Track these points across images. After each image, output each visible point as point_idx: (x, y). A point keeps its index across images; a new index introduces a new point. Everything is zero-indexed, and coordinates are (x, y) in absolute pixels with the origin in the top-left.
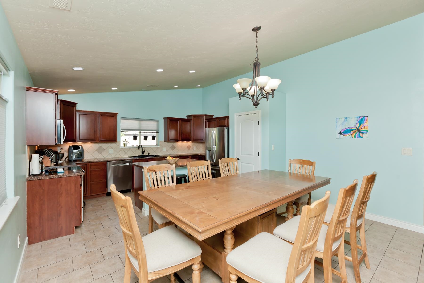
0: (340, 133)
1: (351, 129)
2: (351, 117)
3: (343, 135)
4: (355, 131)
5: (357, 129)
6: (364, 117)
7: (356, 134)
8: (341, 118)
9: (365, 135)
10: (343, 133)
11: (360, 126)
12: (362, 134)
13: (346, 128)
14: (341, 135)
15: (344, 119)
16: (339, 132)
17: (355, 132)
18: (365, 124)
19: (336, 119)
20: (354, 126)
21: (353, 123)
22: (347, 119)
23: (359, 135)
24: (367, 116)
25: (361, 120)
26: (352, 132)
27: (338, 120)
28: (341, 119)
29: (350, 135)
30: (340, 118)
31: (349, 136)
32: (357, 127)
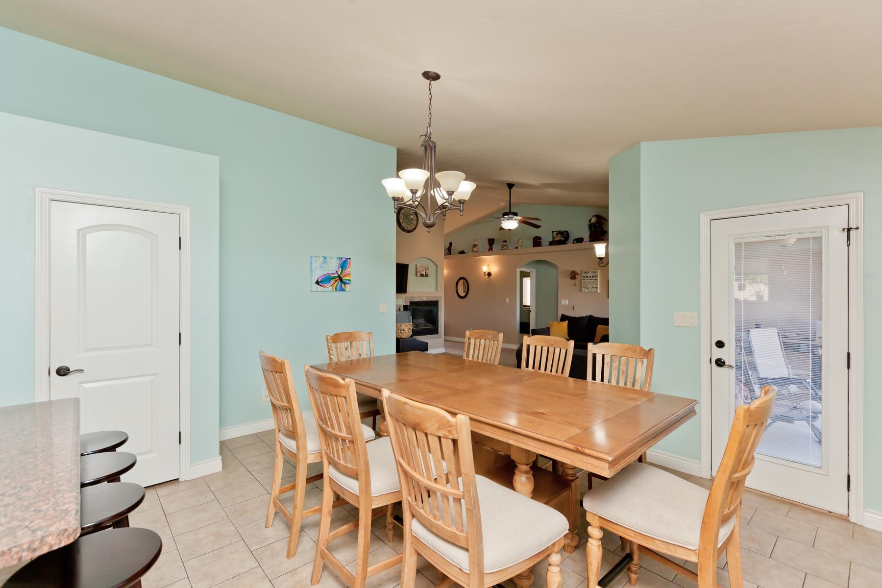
0: (317, 283)
1: (332, 276)
2: (331, 257)
3: (321, 286)
4: (336, 279)
5: (339, 276)
6: (347, 259)
7: (337, 285)
8: (319, 257)
9: (348, 287)
10: (321, 282)
11: (342, 272)
12: (345, 284)
13: (325, 275)
14: (318, 286)
15: (323, 259)
16: (315, 281)
17: (336, 281)
18: (348, 270)
19: (311, 257)
20: (335, 272)
21: (333, 268)
22: (327, 260)
23: (341, 286)
24: (350, 259)
25: (344, 263)
26: (332, 282)
27: (314, 259)
28: (318, 259)
29: (329, 285)
30: (316, 257)
31: (329, 288)
32: (339, 274)
